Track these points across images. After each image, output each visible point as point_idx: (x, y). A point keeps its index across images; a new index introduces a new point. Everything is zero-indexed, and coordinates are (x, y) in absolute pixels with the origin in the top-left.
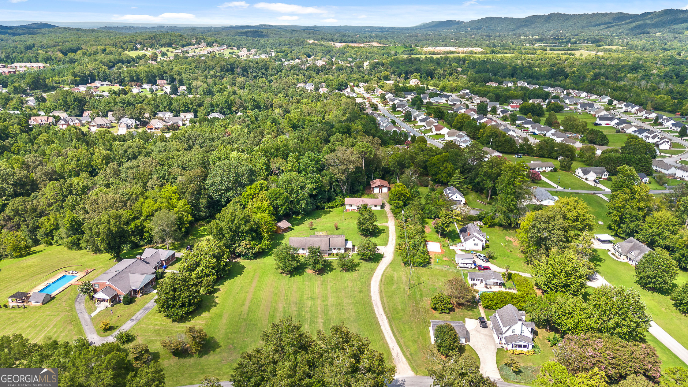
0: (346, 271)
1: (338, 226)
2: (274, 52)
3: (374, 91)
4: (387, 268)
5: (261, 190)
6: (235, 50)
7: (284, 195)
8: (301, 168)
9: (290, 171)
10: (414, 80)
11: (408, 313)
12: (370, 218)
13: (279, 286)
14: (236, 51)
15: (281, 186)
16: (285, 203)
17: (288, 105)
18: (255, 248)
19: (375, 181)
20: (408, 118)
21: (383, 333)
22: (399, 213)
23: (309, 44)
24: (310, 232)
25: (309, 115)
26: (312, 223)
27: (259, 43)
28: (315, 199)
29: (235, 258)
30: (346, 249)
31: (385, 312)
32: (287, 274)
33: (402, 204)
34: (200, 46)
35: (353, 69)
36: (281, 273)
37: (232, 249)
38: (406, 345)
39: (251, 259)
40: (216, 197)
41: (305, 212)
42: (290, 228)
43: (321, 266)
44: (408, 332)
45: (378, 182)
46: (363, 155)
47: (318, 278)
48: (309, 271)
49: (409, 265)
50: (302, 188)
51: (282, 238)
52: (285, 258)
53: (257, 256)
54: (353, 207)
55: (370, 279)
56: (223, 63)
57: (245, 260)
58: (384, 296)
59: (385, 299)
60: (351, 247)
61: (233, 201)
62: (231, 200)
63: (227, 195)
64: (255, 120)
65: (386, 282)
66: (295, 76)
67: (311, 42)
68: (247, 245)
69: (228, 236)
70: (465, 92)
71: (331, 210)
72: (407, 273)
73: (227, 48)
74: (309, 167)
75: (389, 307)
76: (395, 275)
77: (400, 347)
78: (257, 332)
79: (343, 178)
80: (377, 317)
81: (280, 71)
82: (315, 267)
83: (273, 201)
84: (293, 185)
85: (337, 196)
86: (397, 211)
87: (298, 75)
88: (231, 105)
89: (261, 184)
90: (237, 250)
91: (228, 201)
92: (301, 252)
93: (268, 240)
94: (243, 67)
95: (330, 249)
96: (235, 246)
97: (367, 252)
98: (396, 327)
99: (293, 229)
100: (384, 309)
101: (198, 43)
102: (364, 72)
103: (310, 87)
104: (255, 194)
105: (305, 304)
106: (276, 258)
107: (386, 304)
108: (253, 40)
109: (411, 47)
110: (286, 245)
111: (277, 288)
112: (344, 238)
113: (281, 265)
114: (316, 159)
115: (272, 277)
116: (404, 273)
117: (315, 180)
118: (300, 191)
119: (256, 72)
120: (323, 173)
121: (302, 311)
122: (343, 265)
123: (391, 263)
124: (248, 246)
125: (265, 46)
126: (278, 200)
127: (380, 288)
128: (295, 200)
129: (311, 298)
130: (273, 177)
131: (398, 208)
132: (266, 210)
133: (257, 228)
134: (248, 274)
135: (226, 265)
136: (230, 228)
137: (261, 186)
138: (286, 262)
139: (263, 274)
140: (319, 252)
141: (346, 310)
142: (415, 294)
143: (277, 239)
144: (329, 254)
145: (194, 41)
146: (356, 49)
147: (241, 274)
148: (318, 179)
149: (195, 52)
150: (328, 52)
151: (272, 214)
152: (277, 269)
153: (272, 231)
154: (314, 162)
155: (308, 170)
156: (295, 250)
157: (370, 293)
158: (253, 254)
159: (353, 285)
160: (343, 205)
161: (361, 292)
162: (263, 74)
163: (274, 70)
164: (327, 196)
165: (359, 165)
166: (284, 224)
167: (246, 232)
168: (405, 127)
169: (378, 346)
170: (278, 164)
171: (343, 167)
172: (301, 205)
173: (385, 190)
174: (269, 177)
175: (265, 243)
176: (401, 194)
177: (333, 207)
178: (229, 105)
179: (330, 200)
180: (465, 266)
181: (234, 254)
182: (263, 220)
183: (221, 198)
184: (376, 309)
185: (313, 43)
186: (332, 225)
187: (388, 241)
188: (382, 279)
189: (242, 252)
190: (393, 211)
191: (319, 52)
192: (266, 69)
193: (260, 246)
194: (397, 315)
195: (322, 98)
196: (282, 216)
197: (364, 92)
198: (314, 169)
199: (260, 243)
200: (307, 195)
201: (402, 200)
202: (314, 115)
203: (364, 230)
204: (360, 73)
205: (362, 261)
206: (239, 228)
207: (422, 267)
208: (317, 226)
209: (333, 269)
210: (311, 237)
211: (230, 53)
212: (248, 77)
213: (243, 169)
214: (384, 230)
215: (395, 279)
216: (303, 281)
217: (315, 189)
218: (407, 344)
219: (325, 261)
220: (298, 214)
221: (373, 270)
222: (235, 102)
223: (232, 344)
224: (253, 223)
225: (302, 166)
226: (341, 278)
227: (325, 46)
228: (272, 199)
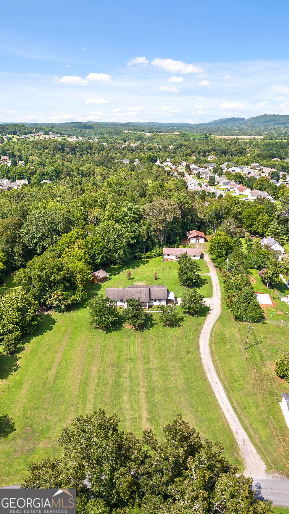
0: (169, 326)
1: (158, 276)
2: (97, 138)
3: (179, 163)
4: (216, 323)
5: (77, 238)
6: (66, 137)
7: (101, 244)
8: (119, 218)
9: (108, 220)
10: (212, 157)
11: (250, 382)
12: (192, 268)
13: (93, 344)
14: (68, 138)
15: (98, 235)
16: (102, 252)
17: (108, 173)
18: (68, 299)
19: (191, 232)
20: (212, 182)
21: (221, 409)
22: (222, 262)
23: (125, 133)
24: (128, 282)
25: (126, 180)
26: (130, 272)
27: (85, 133)
28: (132, 249)
29: (47, 310)
30: (168, 301)
31: (220, 379)
32: (103, 330)
33: (225, 253)
34: (39, 134)
35: (161, 149)
36: (96, 328)
37: (42, 300)
38: (253, 428)
39: (63, 312)
40: (31, 245)
41: (123, 262)
42: (107, 278)
43: (141, 321)
44: (253, 409)
45: (194, 233)
46: (180, 206)
47: (138, 334)
48: (127, 326)
49: (241, 320)
50: (120, 237)
51: (99, 288)
52: (101, 311)
53: (70, 308)
54: (171, 257)
55: (198, 336)
56: (55, 143)
57: (58, 313)
58: (216, 358)
59: (218, 362)
60: (173, 298)
61: (48, 250)
62: (46, 249)
63: (42, 243)
64: (78, 183)
65: (217, 340)
66: (114, 154)
67: (126, 132)
68: (59, 296)
69: (38, 285)
70: (255, 165)
71: (149, 260)
72: (239, 329)
73: (61, 136)
74: (126, 216)
75: (225, 373)
76: (227, 332)
77: (246, 429)
78: (64, 407)
79: (161, 227)
80: (211, 387)
81: (102, 150)
82: (135, 322)
83: (89, 249)
84: (111, 233)
85: (154, 246)
86: (219, 260)
87: (116, 154)
88: (59, 173)
89: (78, 233)
90: (48, 302)
91: (44, 249)
92: (119, 304)
93: (82, 291)
94: (71, 147)
95: (151, 301)
96: (45, 297)
97: (193, 305)
98: (237, 400)
99: (110, 279)
100: (219, 375)
101: (38, 132)
102: (170, 152)
103: (126, 162)
104: (71, 242)
105: (123, 367)
106: (91, 311)
107: (220, 368)
108: (81, 131)
109: (205, 135)
110: (102, 296)
111: (92, 346)
112: (166, 289)
113: (96, 319)
114: (133, 209)
115: (86, 333)
116: (236, 330)
117: (133, 230)
118: (117, 240)
119: (82, 151)
120: (140, 223)
121: (120, 376)
122: (167, 320)
123: (220, 318)
124: (61, 298)
125: (91, 135)
126: (95, 248)
127: (211, 347)
128: (112, 249)
129: (131, 359)
130: (90, 226)
131: (220, 257)
132: (81, 259)
133: (70, 277)
134: (59, 329)
135: (33, 320)
136: (40, 277)
137: (78, 234)
138: (101, 316)
139: (76, 329)
140: (139, 305)
141: (173, 375)
142: (254, 356)
143: (93, 290)
144: (150, 307)
145: (34, 130)
146: (162, 136)
147: (51, 329)
148: (136, 229)
149: (34, 138)
150: (140, 139)
151: (88, 263)
152: (92, 323)
153: (87, 281)
154: (132, 212)
155: (126, 219)
156: (112, 301)
157: (200, 354)
158: (66, 306)
159: (179, 343)
160: (161, 255)
161: (188, 352)
162: (88, 153)
163: (97, 150)
164: (144, 246)
165: (177, 215)
166: (101, 274)
167: (58, 282)
168: (211, 189)
169: (217, 428)
170: (95, 214)
171: (161, 217)
172: (119, 255)
173: (202, 241)
174: (86, 226)
175: (79, 295)
176: (223, 242)
177: (150, 257)
178: (57, 173)
179: (147, 250)
181: (46, 306)
182: (78, 268)
183: (36, 247)
184: (208, 375)
185: (128, 133)
186: (152, 275)
187: (212, 293)
188: (211, 336)
189: (53, 304)
190: (214, 261)
191: (132, 139)
192: (90, 149)
193: (73, 297)
194: (235, 384)
195: (136, 169)
196: (99, 265)
197: (171, 165)
198: (132, 219)
199: (74, 294)
200: (124, 244)
201: (225, 249)
202: (129, 180)
203: (186, 280)
204: (167, 152)
205: (187, 315)
206: (50, 277)
207: (256, 322)
208: (135, 275)
209: (154, 324)
210: (129, 287)
211: (62, 139)
212: (75, 155)
213: (59, 217)
214: (206, 280)
215: (228, 337)
216: (121, 338)
217: (133, 238)
218: (255, 425)
219: (146, 315)
220: (115, 263)
221: (200, 325)
222: (63, 171)
223: (31, 426)
224: (66, 271)
225: (120, 215)
226: (165, 335)
227: (137, 135)
228: (88, 248)
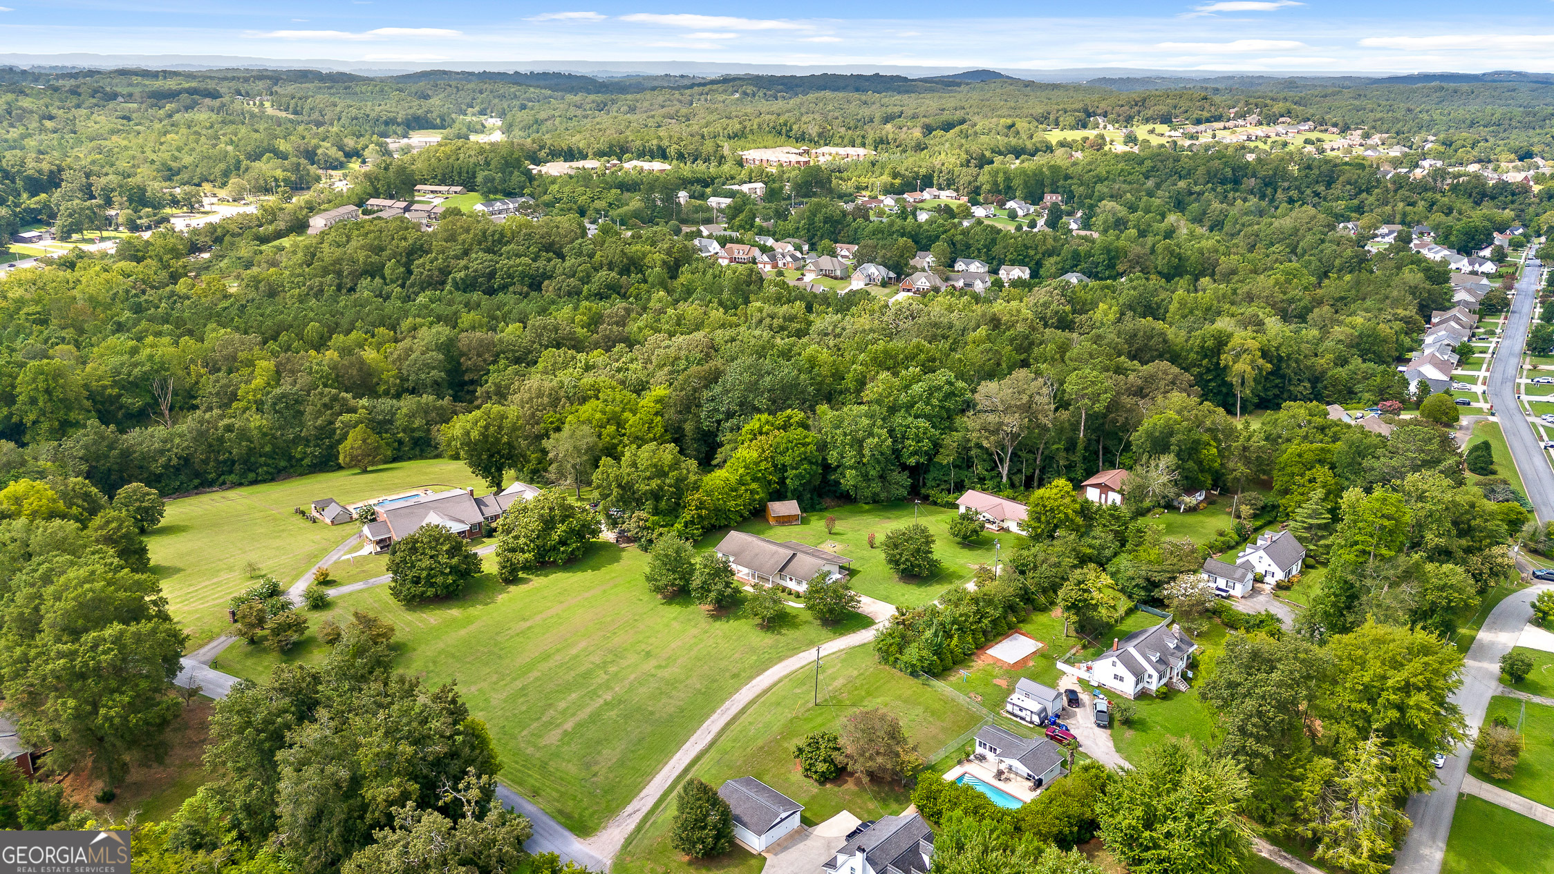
0: (763, 628)
4: (840, 651)
6: (1331, 134)
14: (1331, 138)
26: (833, 520)
29: (629, 541)
32: (665, 597)
34: (1243, 123)
42: (796, 519)
47: (705, 622)
57: (638, 550)
58: (763, 699)
65: (799, 676)
73: (1311, 130)
77: (659, 802)
88: (1117, 258)
89: (789, 417)
95: (782, 577)
99: (806, 523)
104: (761, 433)
105: (624, 658)
116: (855, 673)
123: (863, 645)
124: (642, 524)
127: (777, 682)
129: (647, 652)
137: (787, 420)
141: (671, 697)
144: (777, 587)
145: (1233, 111)
147: (598, 569)
149: (1212, 136)
157: (746, 684)
159: (741, 658)
166: (785, 507)
173: (1115, 498)
176: (1044, 506)
178: (1110, 258)
180: (1017, 712)
188: (801, 668)
205: (816, 621)
207: (912, 675)
211: (1307, 142)
214: (961, 578)
221: (810, 645)
222: (1126, 254)
226: (738, 639)
228: (779, 449)
